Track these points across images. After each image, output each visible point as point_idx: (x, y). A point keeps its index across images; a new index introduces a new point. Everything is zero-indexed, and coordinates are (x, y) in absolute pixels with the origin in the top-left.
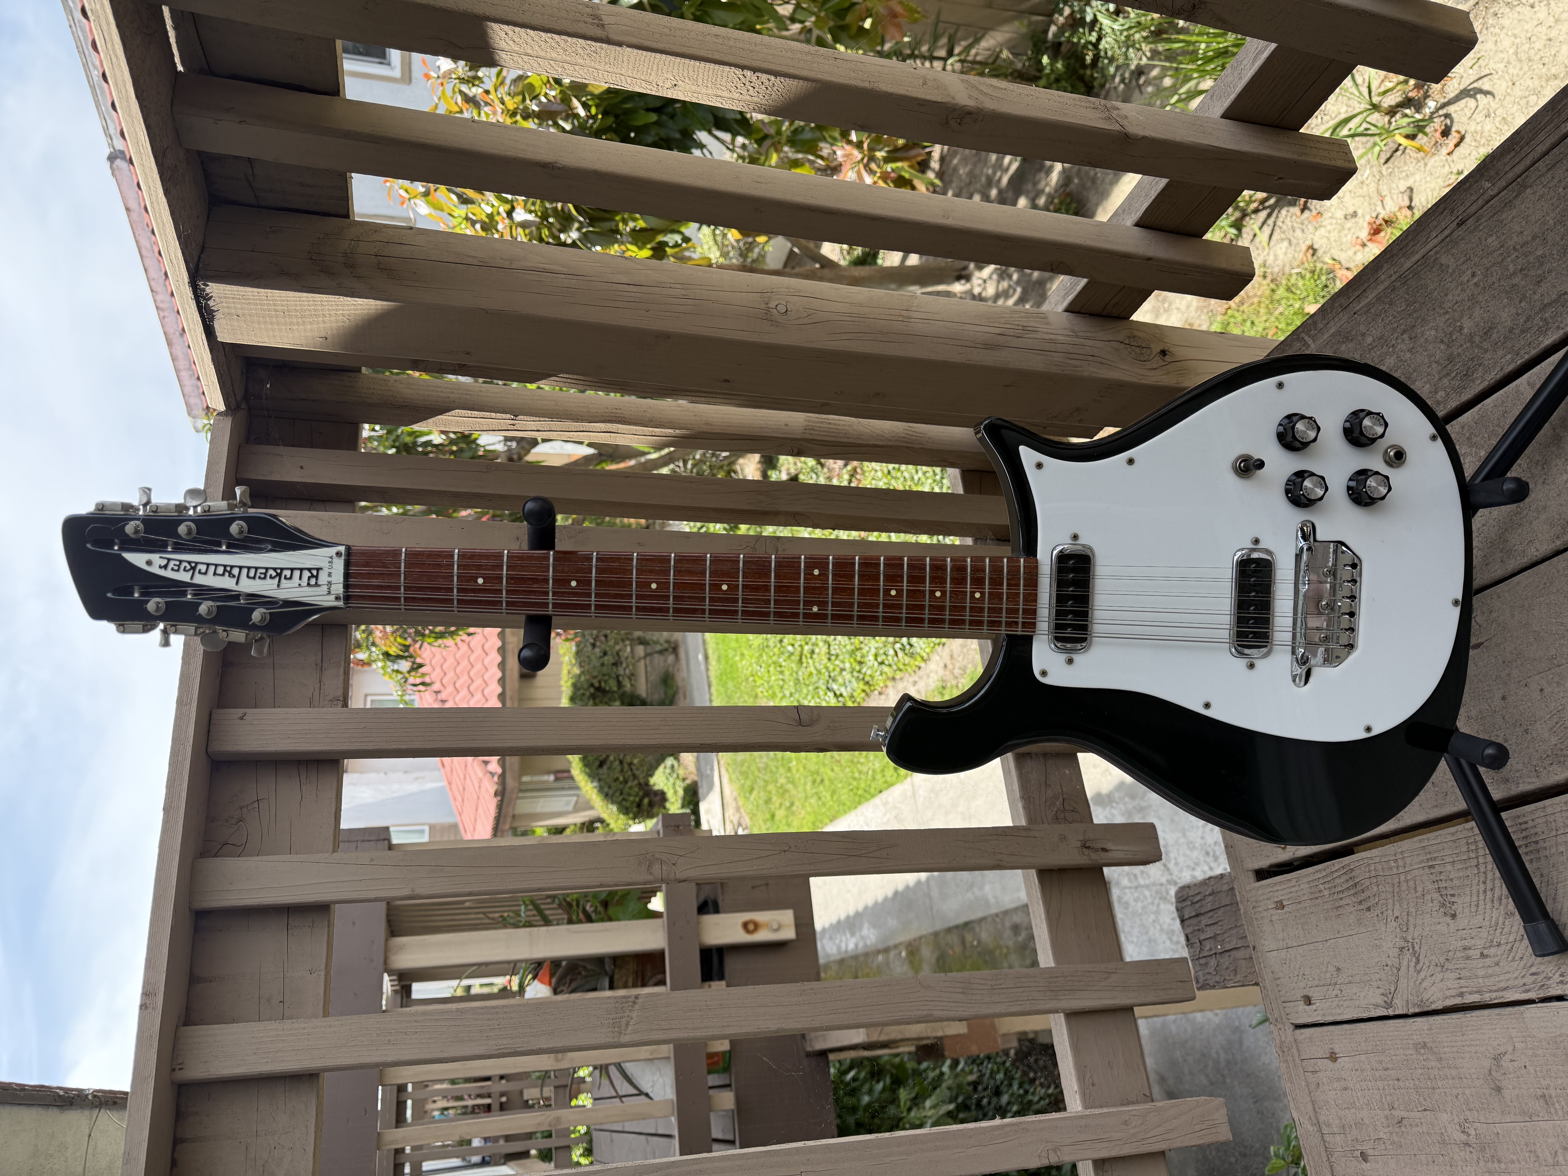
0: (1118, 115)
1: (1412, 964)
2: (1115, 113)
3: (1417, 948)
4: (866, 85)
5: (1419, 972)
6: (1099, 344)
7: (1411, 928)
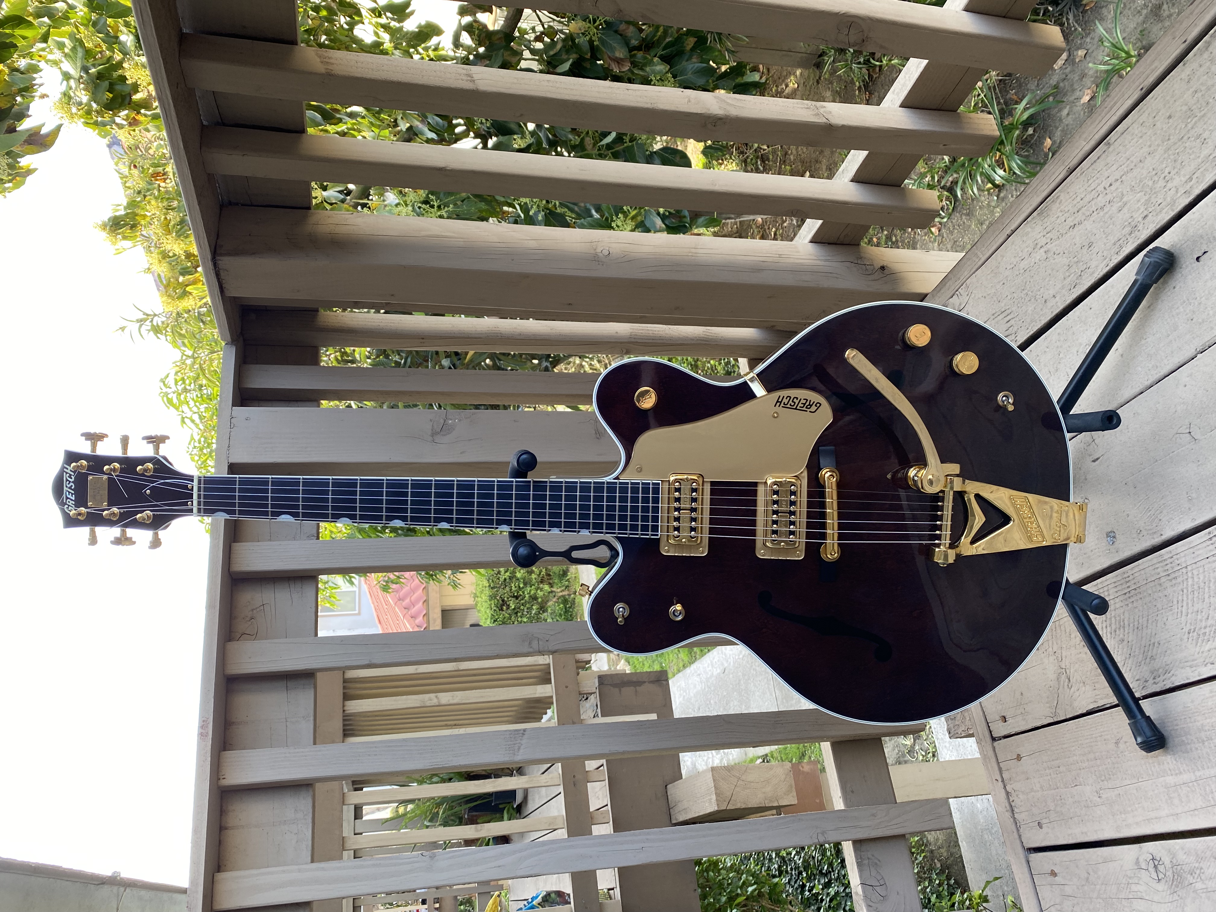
0: (825, 112)
1: (1066, 684)
2: (822, 110)
3: (1068, 672)
4: (649, 106)
5: (1070, 689)
6: (834, 264)
7: (1064, 659)
